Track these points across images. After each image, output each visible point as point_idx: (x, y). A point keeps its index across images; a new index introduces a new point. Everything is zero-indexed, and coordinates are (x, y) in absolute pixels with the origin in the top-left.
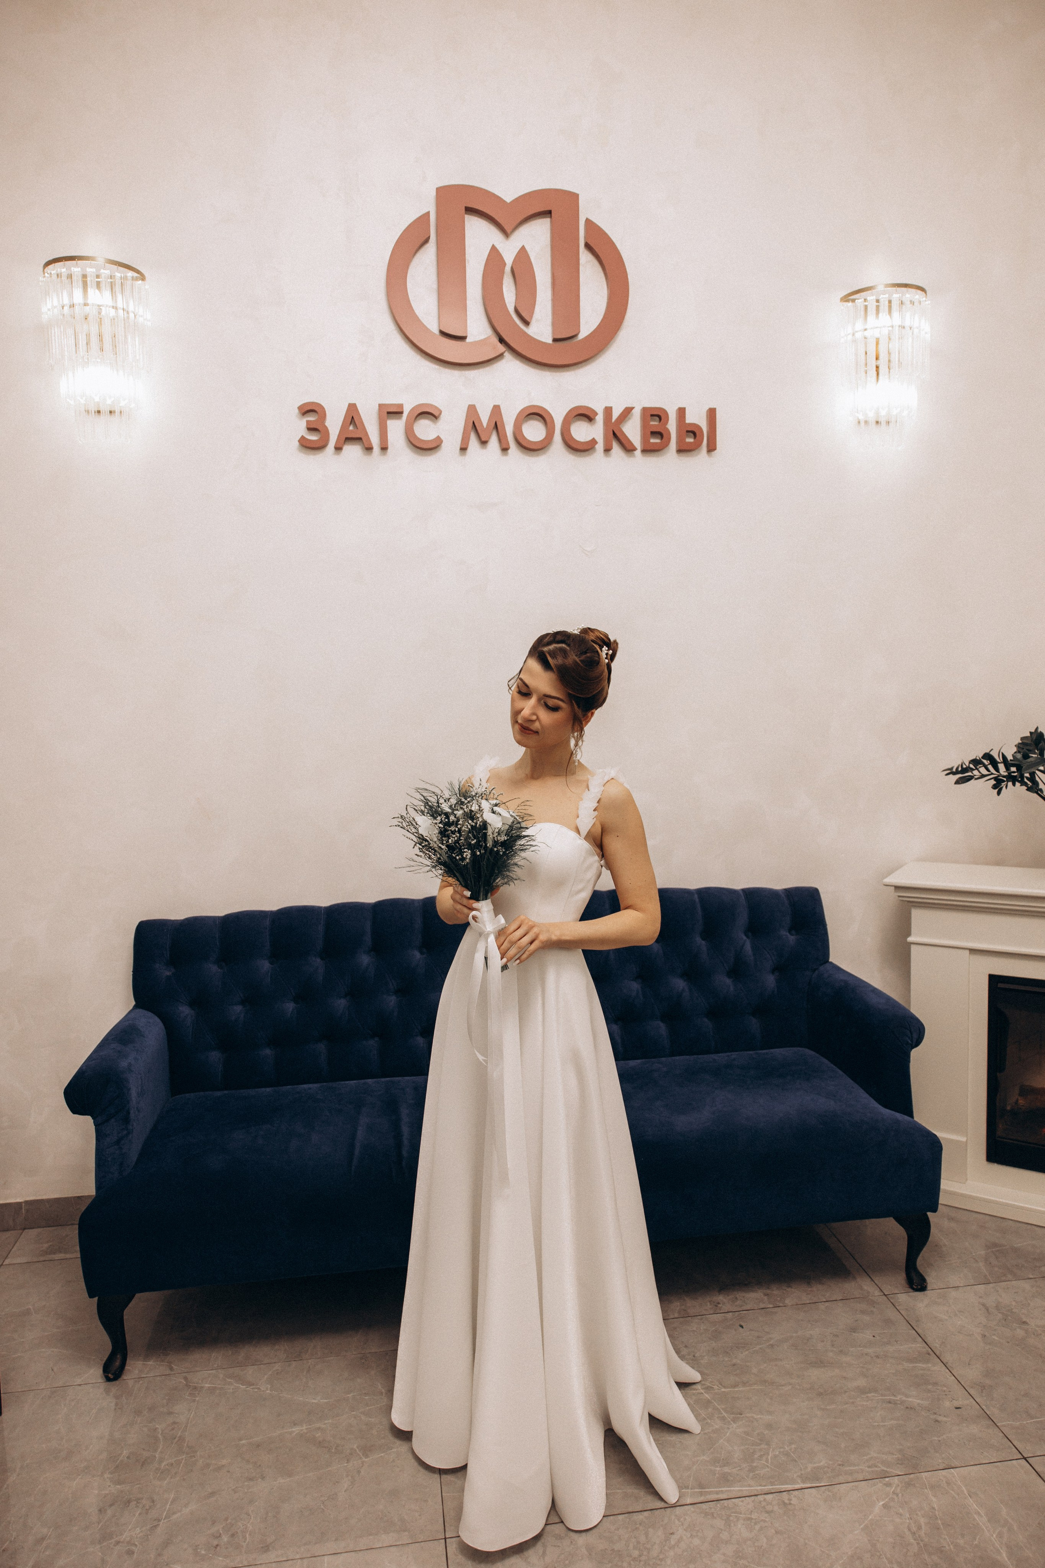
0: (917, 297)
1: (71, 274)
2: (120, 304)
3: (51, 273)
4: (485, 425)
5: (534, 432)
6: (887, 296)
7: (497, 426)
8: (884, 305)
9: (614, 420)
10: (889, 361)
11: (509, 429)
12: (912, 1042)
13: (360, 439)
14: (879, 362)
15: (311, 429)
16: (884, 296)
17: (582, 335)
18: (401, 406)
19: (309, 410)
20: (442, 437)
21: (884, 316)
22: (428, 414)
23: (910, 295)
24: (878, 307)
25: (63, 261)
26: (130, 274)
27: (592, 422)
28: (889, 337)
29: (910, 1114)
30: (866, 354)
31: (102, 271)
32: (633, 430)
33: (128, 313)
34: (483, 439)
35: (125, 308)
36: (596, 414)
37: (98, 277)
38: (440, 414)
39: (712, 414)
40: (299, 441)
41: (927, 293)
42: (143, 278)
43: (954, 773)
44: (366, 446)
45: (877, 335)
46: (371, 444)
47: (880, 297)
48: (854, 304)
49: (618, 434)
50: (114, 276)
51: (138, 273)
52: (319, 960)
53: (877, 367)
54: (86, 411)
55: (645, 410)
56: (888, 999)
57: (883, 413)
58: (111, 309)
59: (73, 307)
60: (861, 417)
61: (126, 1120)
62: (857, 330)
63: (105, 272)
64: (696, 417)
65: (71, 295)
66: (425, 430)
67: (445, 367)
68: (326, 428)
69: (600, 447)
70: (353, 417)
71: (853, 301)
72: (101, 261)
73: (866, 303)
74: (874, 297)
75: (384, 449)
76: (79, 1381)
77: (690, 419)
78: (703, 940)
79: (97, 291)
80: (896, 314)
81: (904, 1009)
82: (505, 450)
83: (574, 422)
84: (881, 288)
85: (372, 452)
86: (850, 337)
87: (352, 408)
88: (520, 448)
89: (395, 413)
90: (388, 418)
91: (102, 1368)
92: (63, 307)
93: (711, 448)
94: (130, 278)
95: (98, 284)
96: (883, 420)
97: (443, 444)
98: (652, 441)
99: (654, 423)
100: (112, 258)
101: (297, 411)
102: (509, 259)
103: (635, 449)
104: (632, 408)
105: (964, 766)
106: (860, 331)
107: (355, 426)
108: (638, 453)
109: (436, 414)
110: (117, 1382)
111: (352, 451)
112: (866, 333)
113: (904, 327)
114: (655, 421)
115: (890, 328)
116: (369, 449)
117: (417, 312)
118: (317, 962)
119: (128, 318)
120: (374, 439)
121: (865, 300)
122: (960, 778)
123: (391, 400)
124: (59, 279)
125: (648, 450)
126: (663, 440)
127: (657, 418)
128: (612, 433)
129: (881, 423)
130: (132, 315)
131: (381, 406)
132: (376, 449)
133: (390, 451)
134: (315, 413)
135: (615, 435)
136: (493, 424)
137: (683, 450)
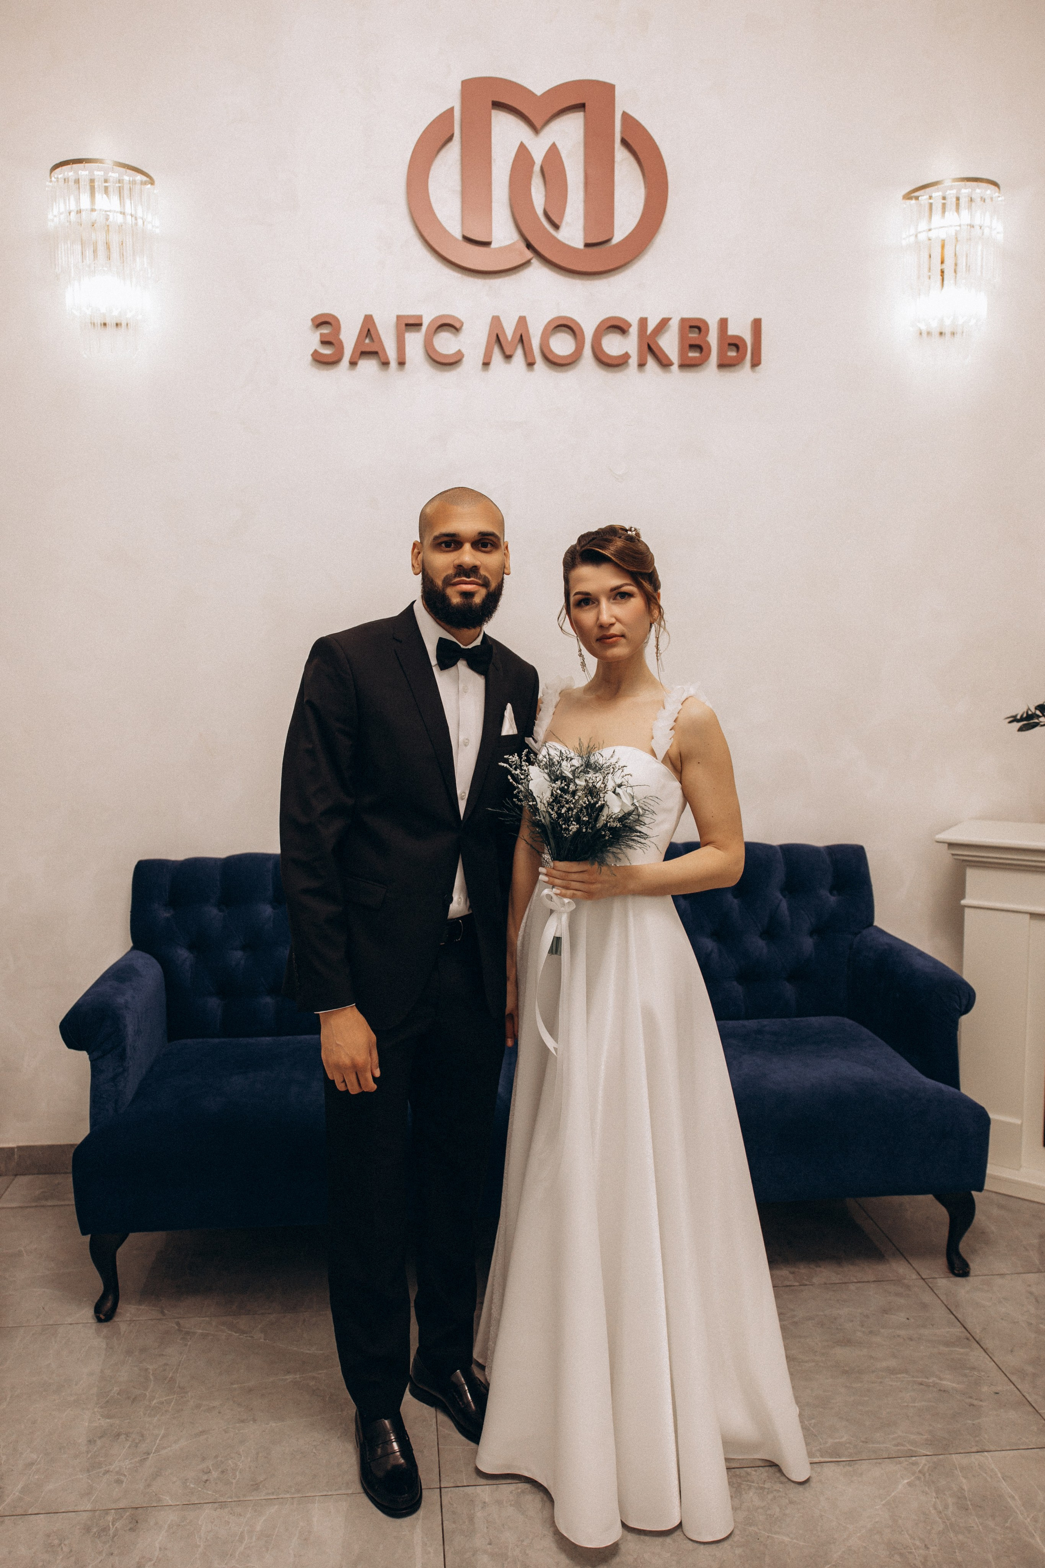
0: (988, 192)
1: (79, 179)
2: (128, 210)
3: (58, 178)
4: (510, 338)
5: (562, 345)
6: (954, 191)
7: (522, 340)
8: (951, 201)
9: (649, 331)
10: (956, 265)
11: (535, 343)
12: (960, 1007)
13: (375, 353)
14: (944, 266)
15: (325, 343)
16: (952, 192)
18: (420, 317)
19: (323, 322)
20: (464, 351)
21: (951, 215)
22: (449, 326)
23: (981, 190)
24: (944, 205)
25: (70, 164)
26: (139, 177)
27: (627, 334)
28: (956, 238)
29: (956, 1084)
30: (930, 257)
31: (110, 174)
32: (669, 344)
33: (136, 219)
34: (508, 353)
35: (133, 213)
36: (630, 325)
37: (106, 181)
38: (462, 325)
39: (757, 324)
40: (312, 355)
41: (1001, 188)
42: (152, 182)
43: (1018, 721)
44: (383, 361)
45: (943, 236)
46: (387, 358)
47: (947, 193)
48: (917, 201)
49: (653, 346)
50: (123, 180)
51: (147, 177)
53: (942, 272)
54: (91, 323)
55: (683, 321)
56: (936, 963)
57: (948, 322)
58: (119, 214)
59: (80, 212)
60: (923, 327)
61: (122, 1057)
62: (919, 230)
63: (114, 175)
64: (740, 328)
65: (78, 201)
66: (446, 344)
67: (468, 275)
68: (341, 343)
69: (633, 361)
70: (369, 330)
71: (917, 198)
72: (109, 164)
73: (931, 201)
74: (940, 194)
75: (402, 363)
76: (69, 1320)
77: (733, 330)
79: (105, 196)
80: (964, 213)
81: (953, 973)
82: (530, 364)
83: (606, 334)
84: (948, 183)
85: (388, 367)
86: (912, 239)
87: (369, 320)
88: (548, 363)
89: (413, 325)
90: (407, 331)
91: (93, 1310)
92: (70, 213)
93: (756, 363)
94: (138, 182)
95: (106, 188)
96: (947, 331)
97: (464, 359)
98: (691, 354)
99: (693, 335)
100: (121, 161)
101: (310, 323)
102: (538, 156)
103: (671, 364)
104: (669, 319)
105: (1030, 713)
106: (924, 231)
107: (372, 339)
108: (675, 367)
109: (458, 326)
110: (109, 1323)
111: (368, 366)
112: (933, 234)
113: (973, 227)
114: (694, 333)
115: (958, 228)
116: (385, 364)
117: (439, 215)
119: (136, 224)
120: (391, 353)
121: (930, 197)
122: (1024, 725)
123: (410, 311)
124: (66, 184)
125: (686, 365)
126: (703, 353)
127: (697, 330)
128: (646, 346)
129: (945, 334)
130: (140, 222)
131: (398, 317)
132: (393, 364)
133: (407, 365)
134: (329, 326)
135: (650, 348)
136: (518, 337)
137: (724, 365)
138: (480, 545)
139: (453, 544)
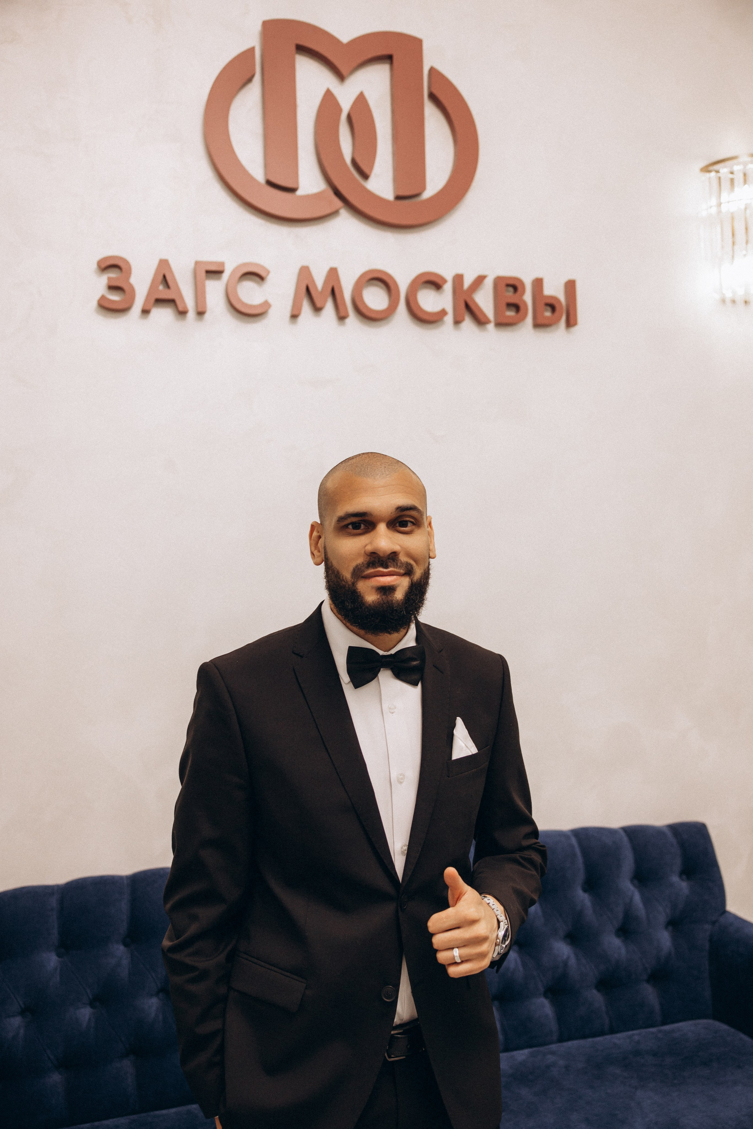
4: (320, 290)
5: (375, 299)
6: (744, 166)
7: (334, 293)
8: (739, 178)
9: (465, 288)
11: (347, 295)
13: (172, 301)
15: (113, 288)
16: (741, 167)
17: (428, 193)
18: (222, 264)
19: (111, 265)
20: (270, 302)
21: (739, 189)
22: (253, 275)
24: (732, 179)
27: (440, 290)
28: (746, 212)
30: (722, 229)
32: (485, 301)
34: (318, 305)
36: (445, 281)
38: (268, 274)
39: (570, 287)
40: (98, 301)
44: (179, 310)
45: (733, 210)
46: (185, 306)
47: (736, 168)
48: (716, 174)
49: (471, 304)
52: (122, 948)
55: (498, 279)
57: (749, 292)
60: (729, 295)
62: (711, 204)
64: (554, 289)
66: (250, 294)
67: (274, 222)
68: (131, 287)
69: (449, 319)
70: (164, 275)
71: (713, 172)
74: (730, 170)
75: (201, 314)
77: (546, 291)
78: (585, 890)
82: (342, 318)
83: (420, 290)
84: (738, 159)
85: (185, 317)
86: (714, 209)
87: (164, 263)
88: (361, 317)
89: (214, 273)
90: (206, 278)
93: (571, 322)
97: (270, 311)
98: (506, 313)
99: (509, 294)
101: (95, 266)
102: (346, 103)
104: (485, 276)
107: (168, 286)
108: (491, 327)
109: (263, 275)
111: (162, 315)
112: (723, 208)
114: (509, 291)
116: (182, 313)
117: (241, 157)
118: (120, 950)
120: (189, 301)
121: (721, 172)
123: (210, 257)
125: (500, 324)
126: (518, 312)
127: (512, 289)
128: (463, 303)
129: (747, 303)
131: (197, 263)
132: (191, 314)
133: (207, 316)
134: (117, 270)
135: (468, 307)
136: (329, 290)
137: (539, 325)
138: (398, 525)
139: (362, 526)
